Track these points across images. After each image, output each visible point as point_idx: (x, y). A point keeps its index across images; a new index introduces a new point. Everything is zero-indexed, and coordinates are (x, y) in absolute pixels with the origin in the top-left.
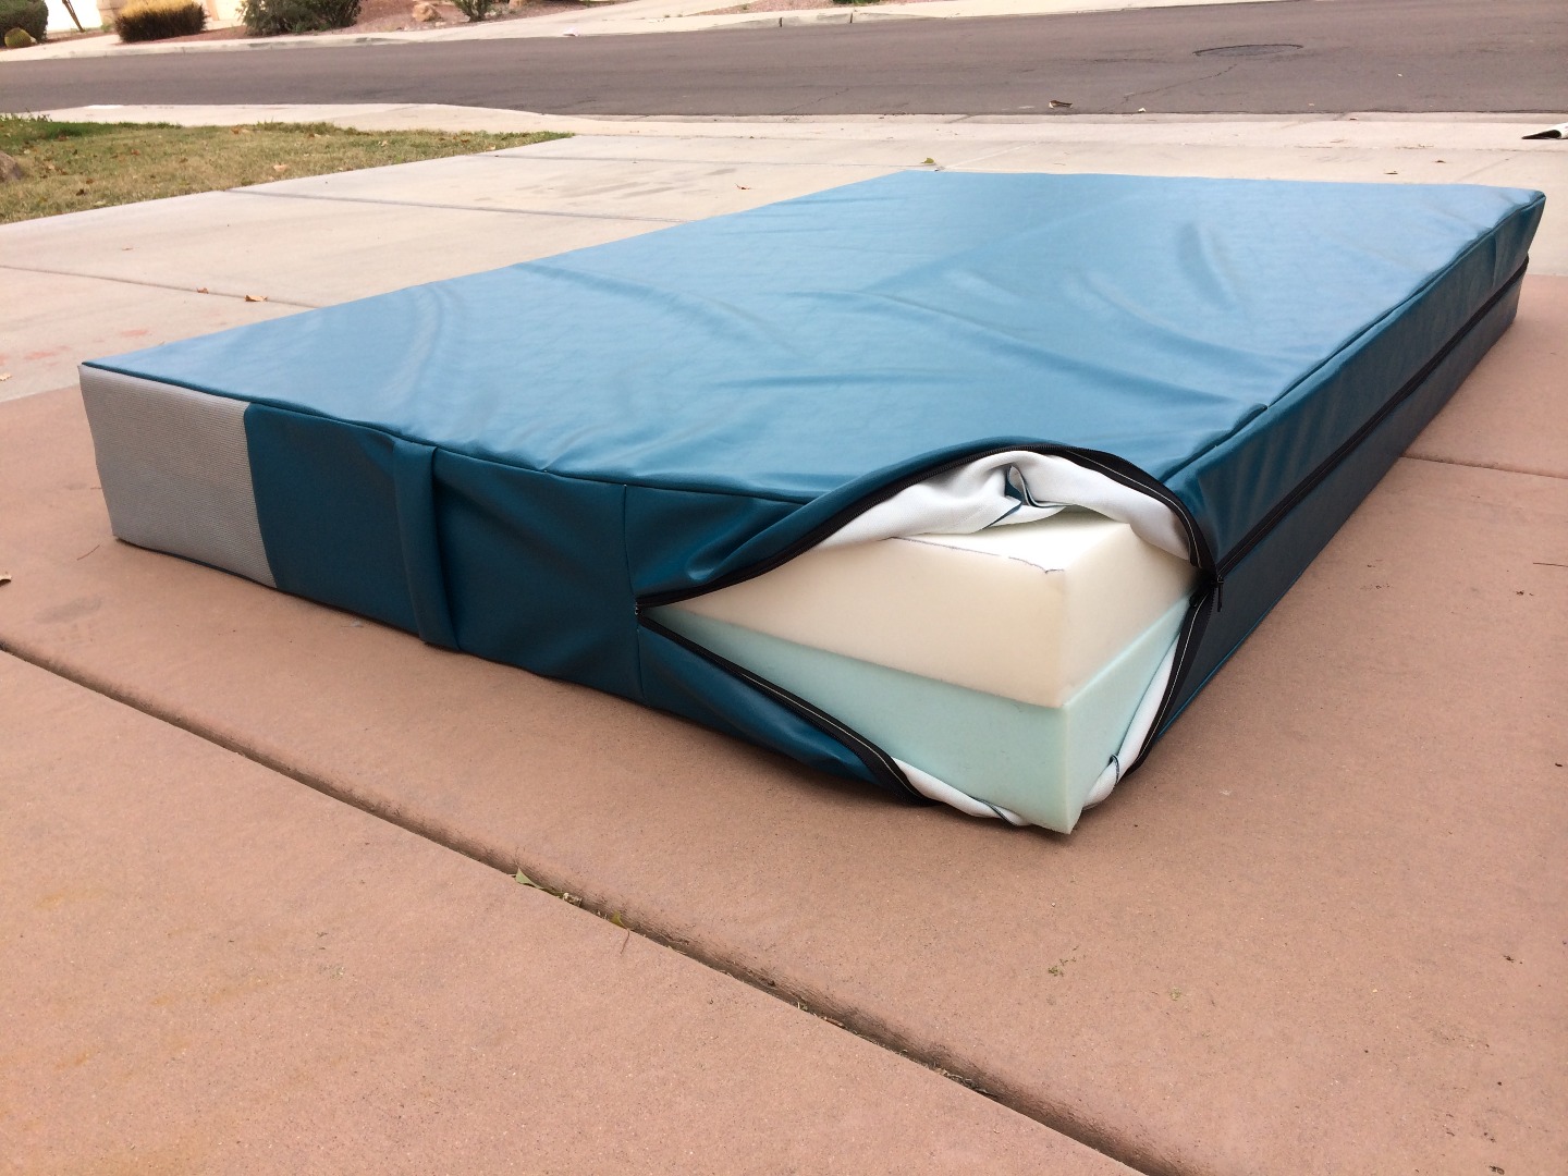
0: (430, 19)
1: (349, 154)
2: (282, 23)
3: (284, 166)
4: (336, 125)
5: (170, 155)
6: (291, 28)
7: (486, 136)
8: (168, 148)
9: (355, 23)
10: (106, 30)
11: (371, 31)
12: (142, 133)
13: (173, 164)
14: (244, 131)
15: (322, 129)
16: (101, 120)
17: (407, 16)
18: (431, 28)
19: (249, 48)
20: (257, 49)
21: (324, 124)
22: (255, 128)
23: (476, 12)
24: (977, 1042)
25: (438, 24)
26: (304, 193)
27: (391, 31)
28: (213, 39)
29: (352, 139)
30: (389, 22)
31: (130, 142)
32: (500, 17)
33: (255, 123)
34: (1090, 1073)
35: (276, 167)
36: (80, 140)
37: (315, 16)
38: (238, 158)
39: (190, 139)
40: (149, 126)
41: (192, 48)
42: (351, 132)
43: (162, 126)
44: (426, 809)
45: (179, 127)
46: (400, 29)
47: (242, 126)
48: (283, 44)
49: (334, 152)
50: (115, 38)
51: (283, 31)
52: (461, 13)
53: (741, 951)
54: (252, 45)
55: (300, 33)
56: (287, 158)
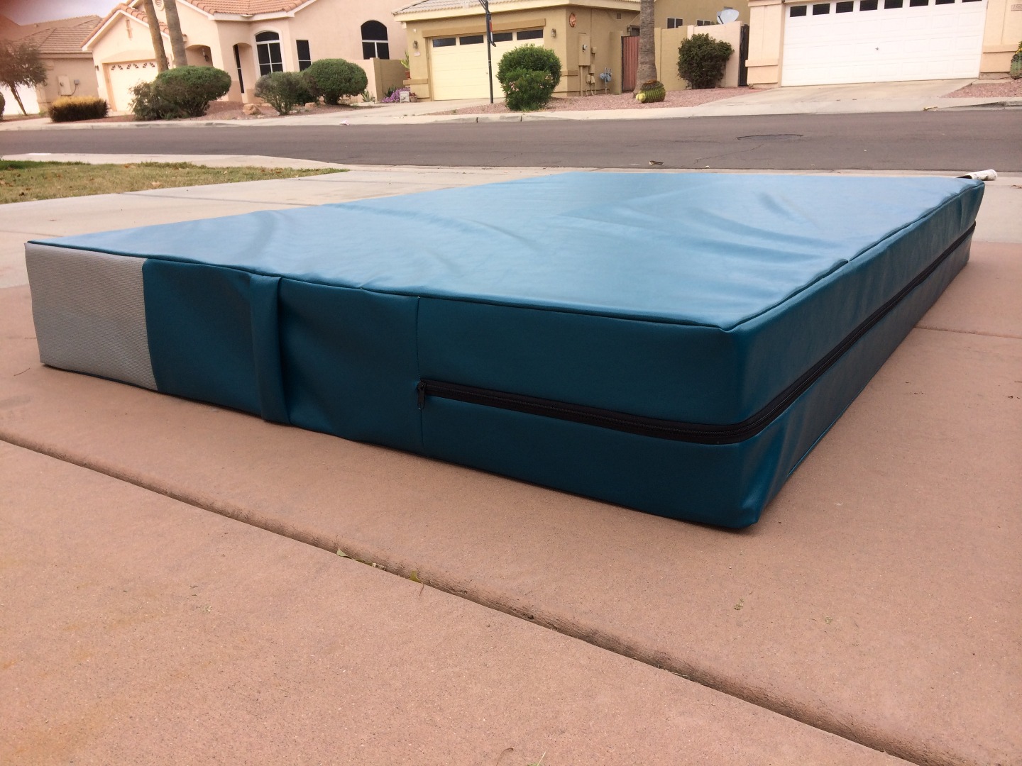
0: (254, 114)
1: (202, 177)
2: (158, 113)
3: (158, 183)
4: (193, 163)
5: (83, 177)
6: (164, 116)
7: (291, 170)
8: (82, 174)
9: (206, 114)
10: (42, 115)
11: (215, 119)
12: (64, 167)
13: (85, 182)
14: (133, 167)
15: (184, 165)
16: (37, 160)
17: (239, 111)
18: (254, 118)
19: (136, 127)
20: (141, 127)
21: (185, 163)
22: (139, 166)
23: (284, 110)
24: (689, 649)
25: (259, 116)
26: (172, 195)
27: (228, 119)
28: (113, 121)
29: (203, 170)
30: (227, 114)
31: (56, 172)
32: (299, 113)
33: (140, 162)
34: (776, 668)
35: (154, 183)
36: (22, 170)
37: (180, 109)
38: (129, 179)
39: (96, 171)
40: (69, 164)
41: (98, 126)
42: (203, 167)
43: (77, 164)
44: (270, 513)
45: (89, 164)
46: (234, 118)
47: (131, 164)
48: (158, 125)
49: (192, 176)
50: (49, 120)
51: (159, 118)
52: (274, 111)
53: (507, 595)
54: (138, 125)
55: (169, 119)
56: (161, 179)
